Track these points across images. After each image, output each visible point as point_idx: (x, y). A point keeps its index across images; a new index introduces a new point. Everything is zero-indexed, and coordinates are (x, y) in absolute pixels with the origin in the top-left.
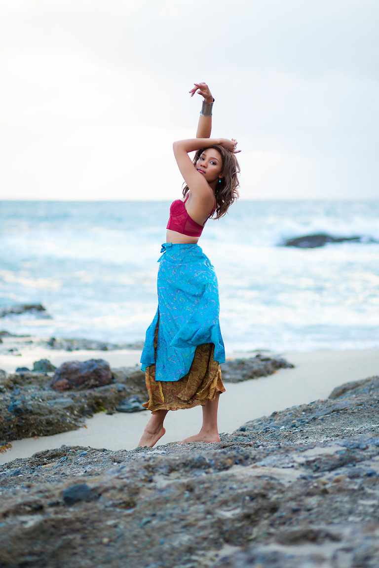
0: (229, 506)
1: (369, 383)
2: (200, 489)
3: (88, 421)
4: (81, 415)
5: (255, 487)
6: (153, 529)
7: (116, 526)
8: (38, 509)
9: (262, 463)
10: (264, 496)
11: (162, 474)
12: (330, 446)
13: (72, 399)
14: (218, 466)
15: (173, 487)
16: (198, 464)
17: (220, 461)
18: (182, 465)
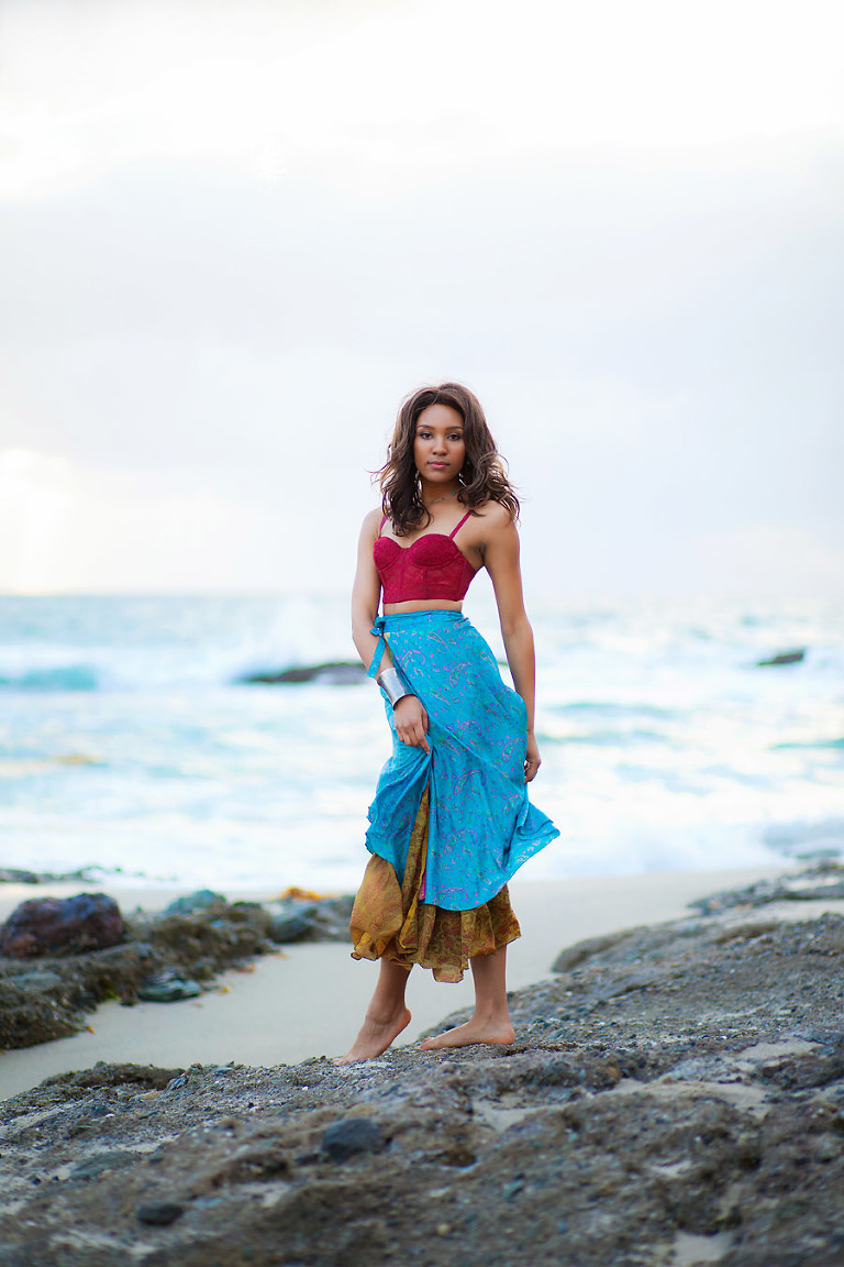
0: (665, 1157)
1: (634, 940)
2: (594, 1125)
3: (90, 1020)
4: (75, 1007)
5: (706, 1118)
6: (536, 1204)
7: (452, 1200)
8: (276, 1170)
9: (677, 1074)
10: (725, 1135)
11: (486, 1097)
12: (785, 1041)
13: (57, 973)
14: (593, 1080)
15: (539, 1120)
16: (555, 1077)
17: (594, 1071)
18: (521, 1079)
